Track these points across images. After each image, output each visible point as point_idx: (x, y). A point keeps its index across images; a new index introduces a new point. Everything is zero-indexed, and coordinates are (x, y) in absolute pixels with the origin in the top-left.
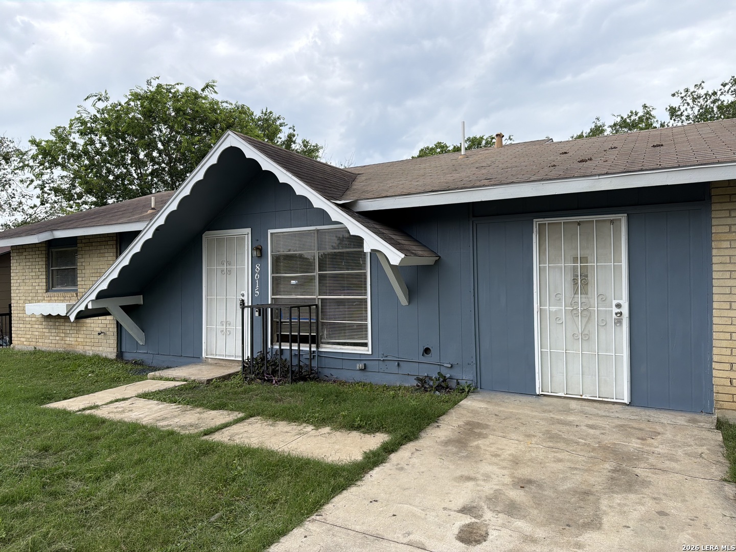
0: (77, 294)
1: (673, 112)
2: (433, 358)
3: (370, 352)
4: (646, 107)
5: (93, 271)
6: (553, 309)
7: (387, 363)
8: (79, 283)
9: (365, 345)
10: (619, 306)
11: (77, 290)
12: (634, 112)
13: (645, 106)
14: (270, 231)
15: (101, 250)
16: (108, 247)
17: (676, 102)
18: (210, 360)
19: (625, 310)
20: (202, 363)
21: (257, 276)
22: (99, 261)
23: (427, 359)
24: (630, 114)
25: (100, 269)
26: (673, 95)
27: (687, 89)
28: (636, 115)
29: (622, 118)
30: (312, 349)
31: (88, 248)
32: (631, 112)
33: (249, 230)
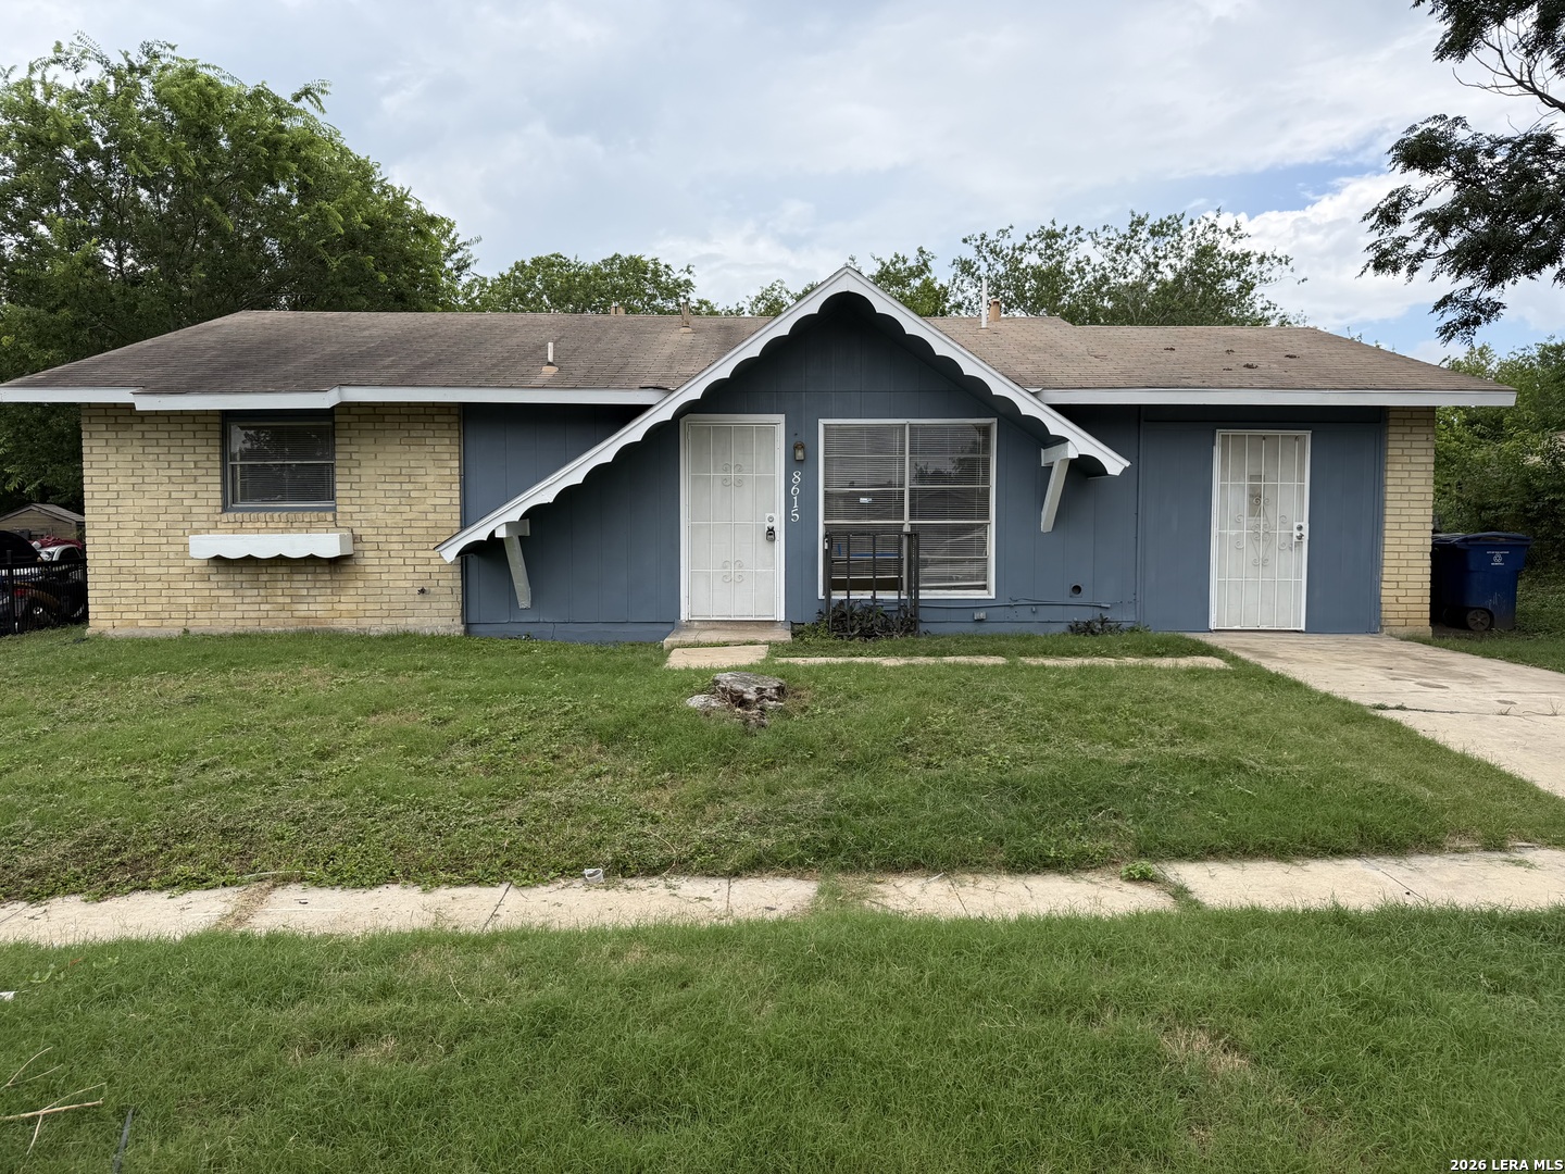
0: (335, 516)
1: (966, 267)
2: (1084, 598)
3: (993, 597)
4: (924, 252)
5: (389, 471)
6: (1234, 532)
7: (1017, 608)
8: (338, 494)
9: (984, 587)
10: (1300, 528)
11: (334, 509)
12: (901, 256)
13: (921, 252)
14: (822, 422)
15: (412, 432)
16: (433, 426)
17: (969, 253)
18: (696, 623)
19: (1306, 532)
20: (681, 630)
21: (795, 491)
22: (405, 453)
23: (1077, 599)
24: (895, 260)
25: (410, 467)
26: (965, 241)
27: (984, 235)
28: (905, 262)
29: (883, 264)
30: (902, 597)
31: (370, 426)
32: (896, 256)
33: (780, 418)
